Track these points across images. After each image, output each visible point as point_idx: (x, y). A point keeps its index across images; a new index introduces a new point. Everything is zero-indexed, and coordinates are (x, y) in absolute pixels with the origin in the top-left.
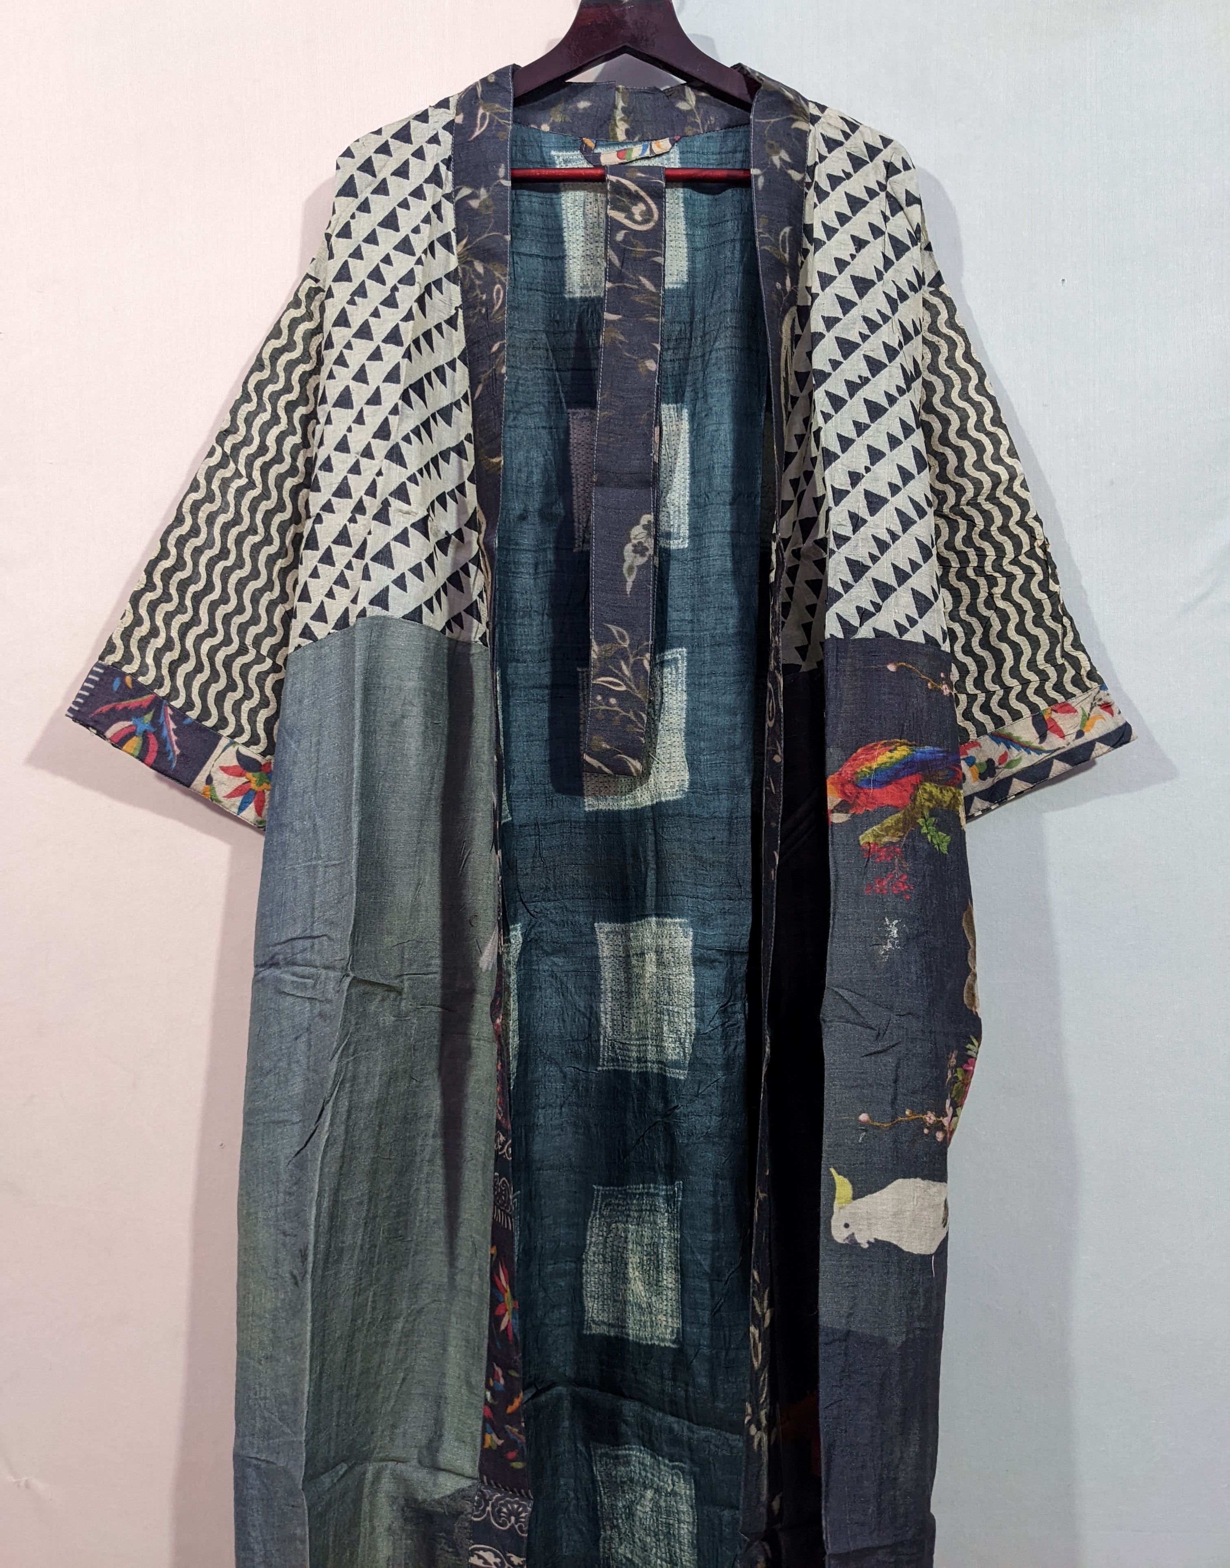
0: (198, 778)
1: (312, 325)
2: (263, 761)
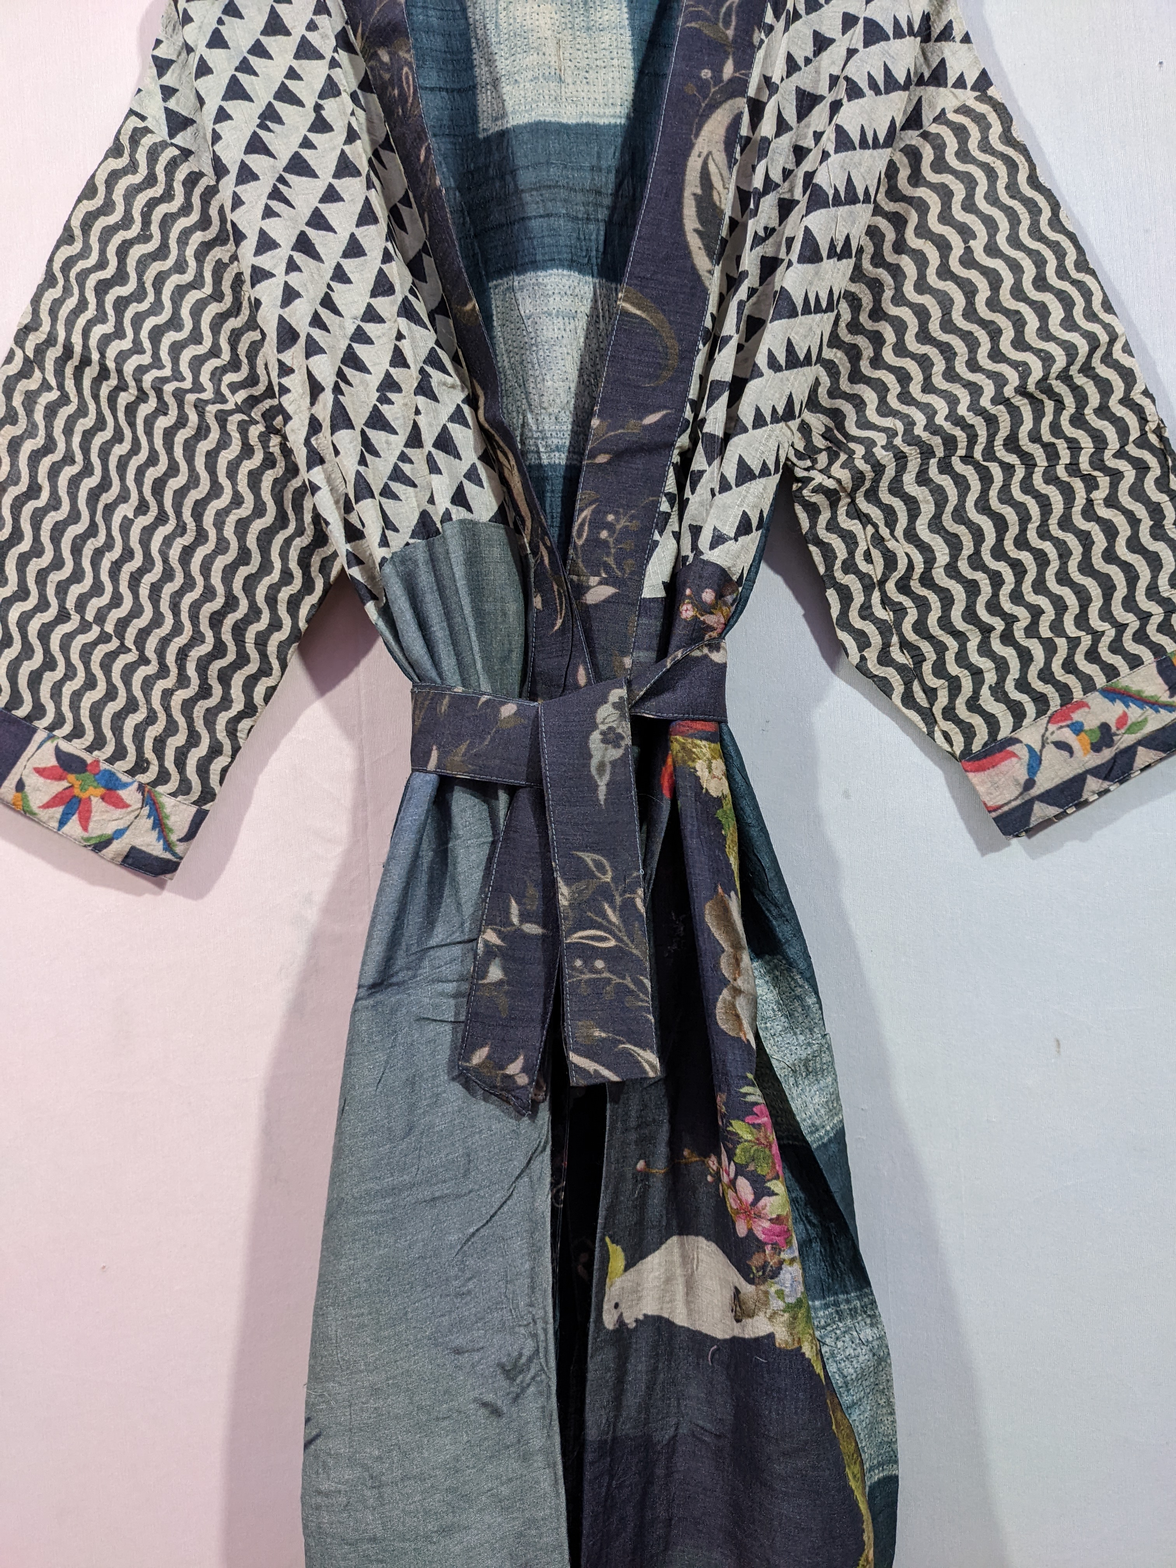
0: (7, 781)
1: (137, 179)
2: (88, 758)
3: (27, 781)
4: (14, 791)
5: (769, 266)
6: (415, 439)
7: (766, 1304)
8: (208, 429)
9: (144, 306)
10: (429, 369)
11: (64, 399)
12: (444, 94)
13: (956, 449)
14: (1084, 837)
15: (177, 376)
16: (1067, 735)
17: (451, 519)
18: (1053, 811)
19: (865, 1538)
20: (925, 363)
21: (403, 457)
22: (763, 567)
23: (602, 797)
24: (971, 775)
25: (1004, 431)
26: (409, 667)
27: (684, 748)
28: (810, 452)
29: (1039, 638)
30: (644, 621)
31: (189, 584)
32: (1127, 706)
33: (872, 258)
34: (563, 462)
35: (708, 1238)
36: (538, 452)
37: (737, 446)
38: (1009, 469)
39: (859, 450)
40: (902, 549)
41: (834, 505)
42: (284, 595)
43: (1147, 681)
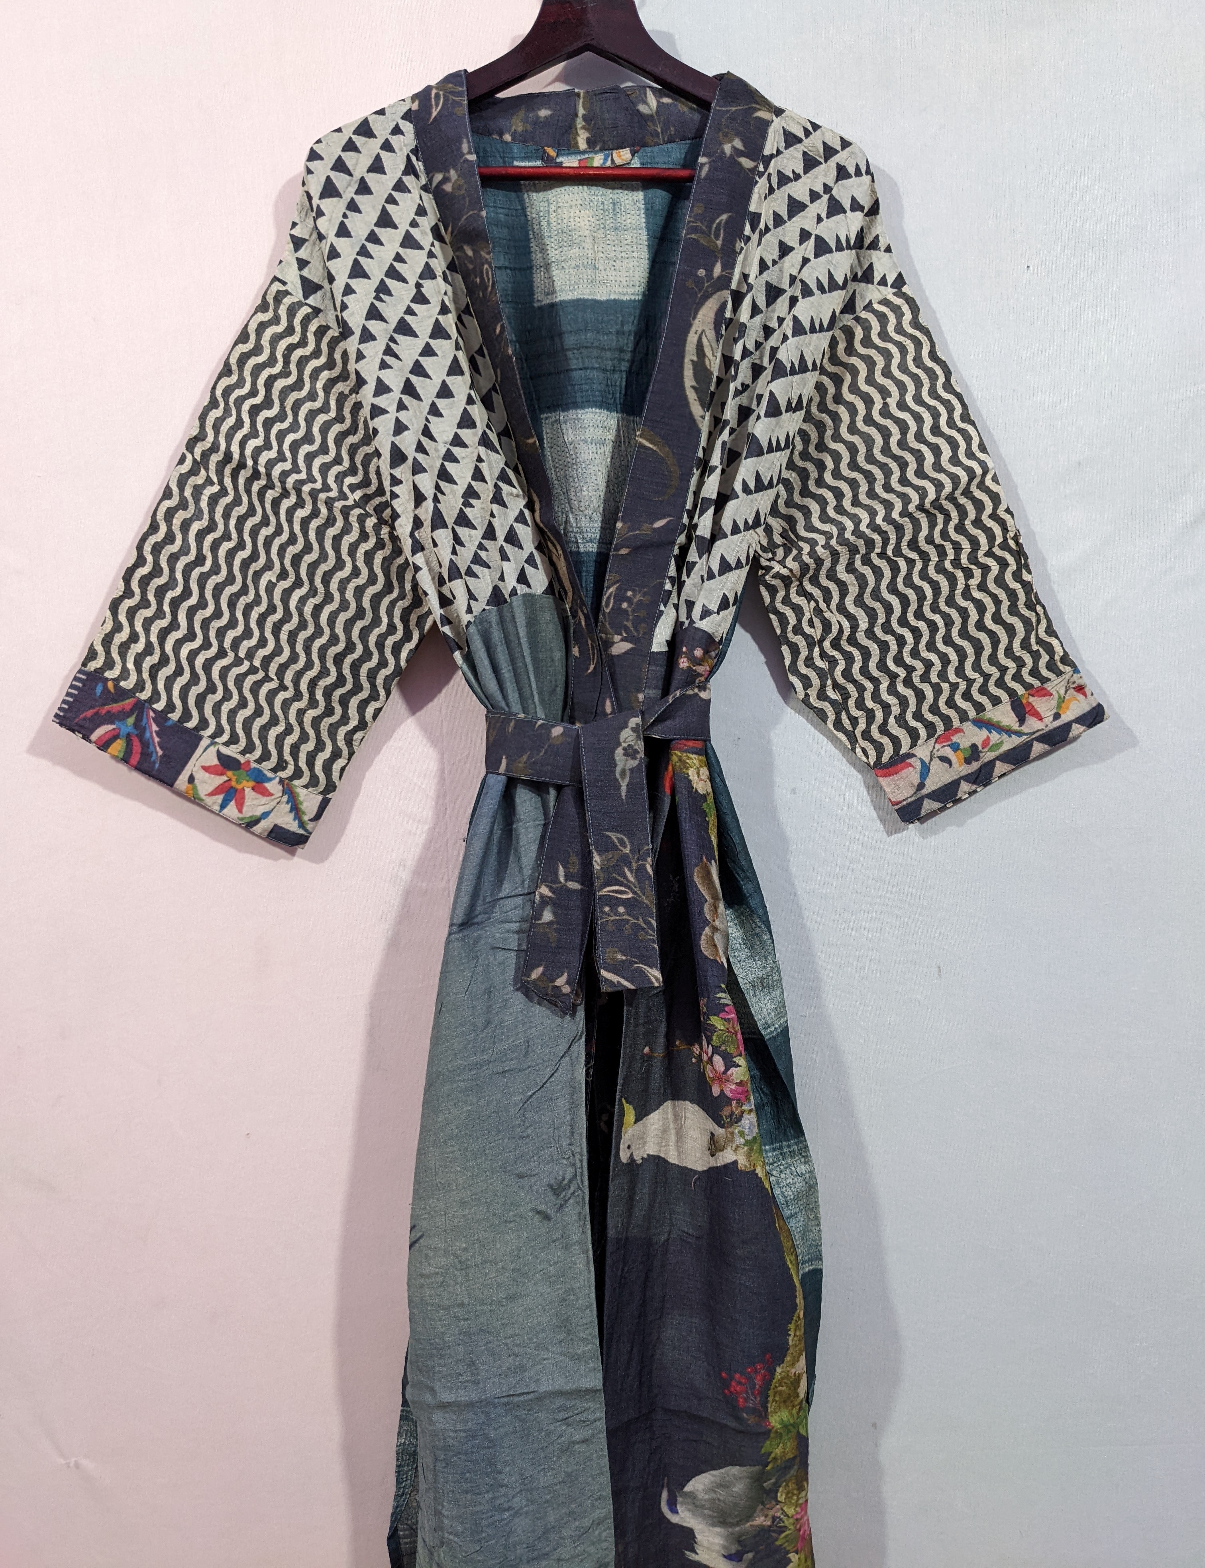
0: (181, 777)
1: (279, 329)
2: (242, 759)
3: (196, 776)
4: (186, 783)
5: (744, 413)
6: (490, 533)
7: (732, 1140)
8: (335, 520)
9: (285, 425)
10: (501, 484)
11: (223, 492)
12: (508, 271)
13: (874, 548)
14: (960, 824)
15: (311, 479)
16: (948, 752)
17: (517, 594)
18: (937, 805)
19: (798, 1301)
20: (854, 484)
21: (481, 547)
22: (738, 628)
23: (623, 794)
24: (880, 779)
25: (908, 537)
26: (485, 698)
27: (680, 760)
28: (771, 547)
29: (930, 683)
30: (652, 668)
31: (319, 632)
32: (990, 732)
33: (818, 405)
34: (595, 550)
35: (692, 1102)
36: (577, 542)
37: (720, 548)
38: (911, 562)
39: (806, 548)
40: (835, 618)
41: (787, 587)
42: (390, 642)
43: (1004, 715)
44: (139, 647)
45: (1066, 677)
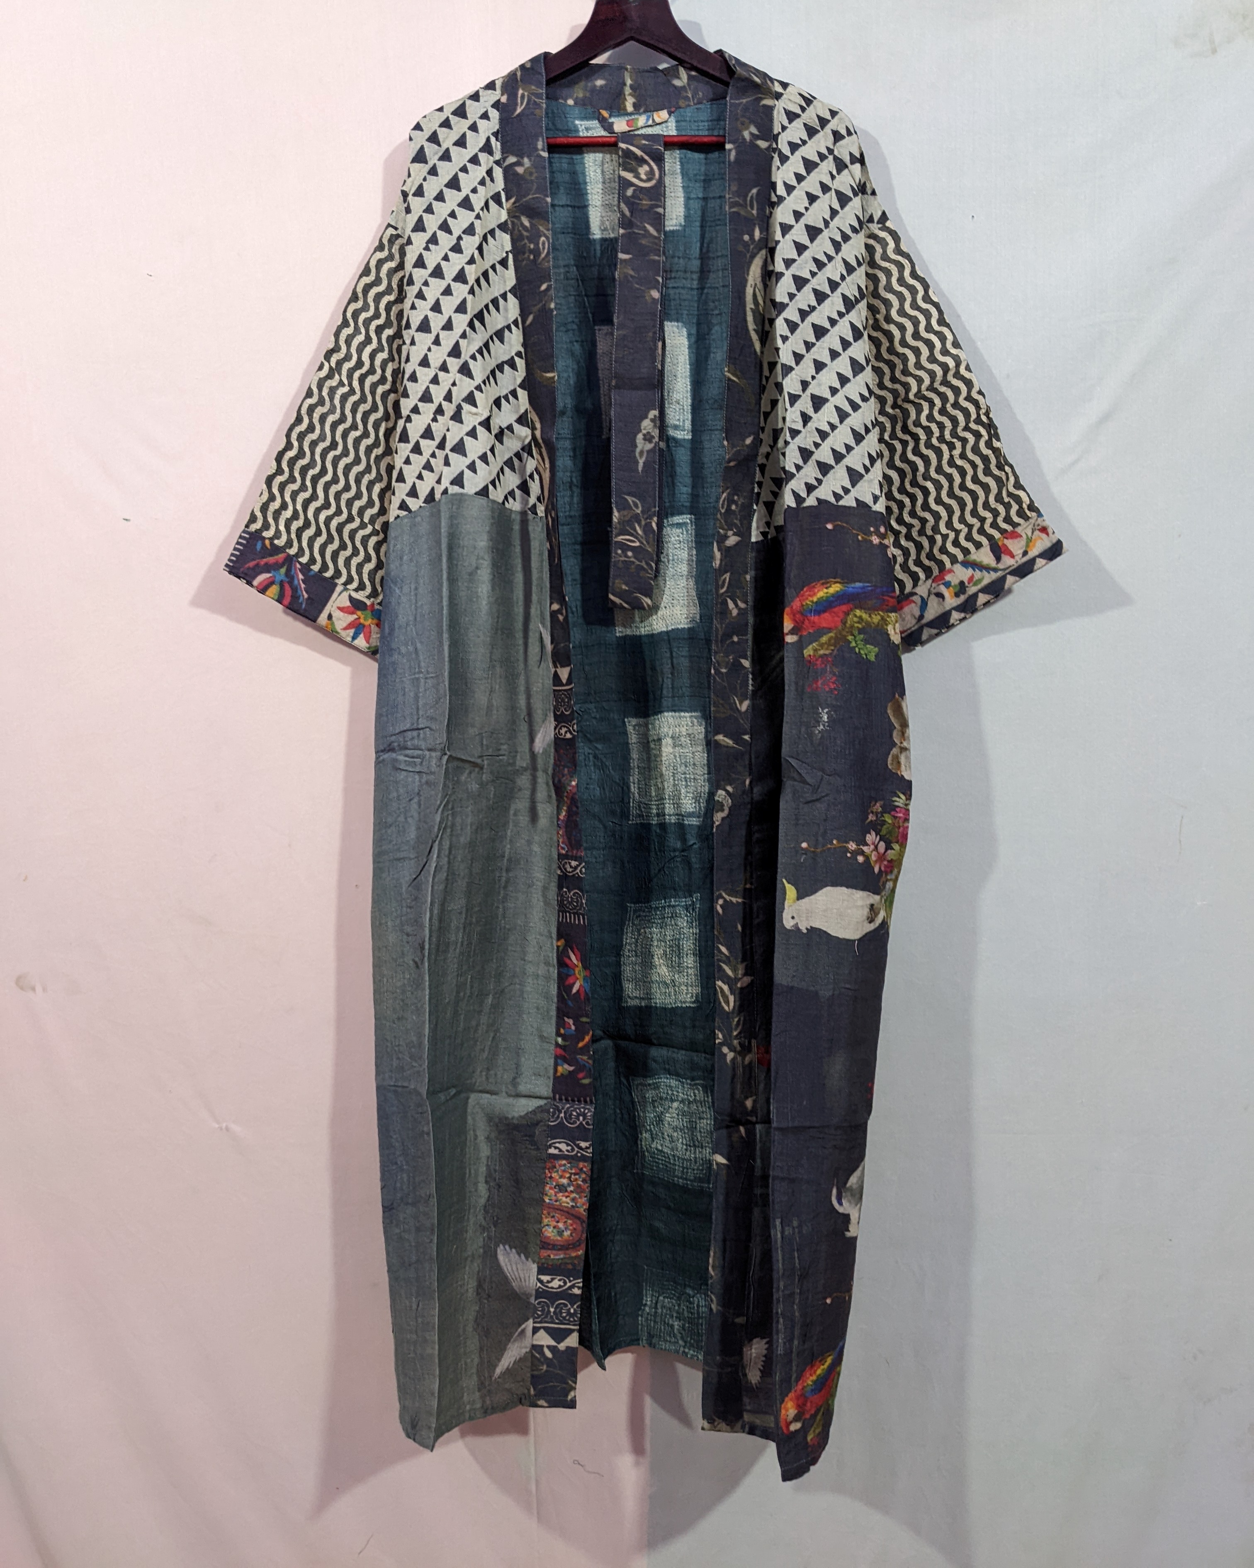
0: (322, 615)
1: (393, 265)
2: (368, 602)
3: (334, 615)
4: (326, 620)
16: (942, 589)
18: (935, 631)
29: (926, 536)
32: (975, 571)
43: (985, 556)
44: (288, 513)
45: (1032, 521)
